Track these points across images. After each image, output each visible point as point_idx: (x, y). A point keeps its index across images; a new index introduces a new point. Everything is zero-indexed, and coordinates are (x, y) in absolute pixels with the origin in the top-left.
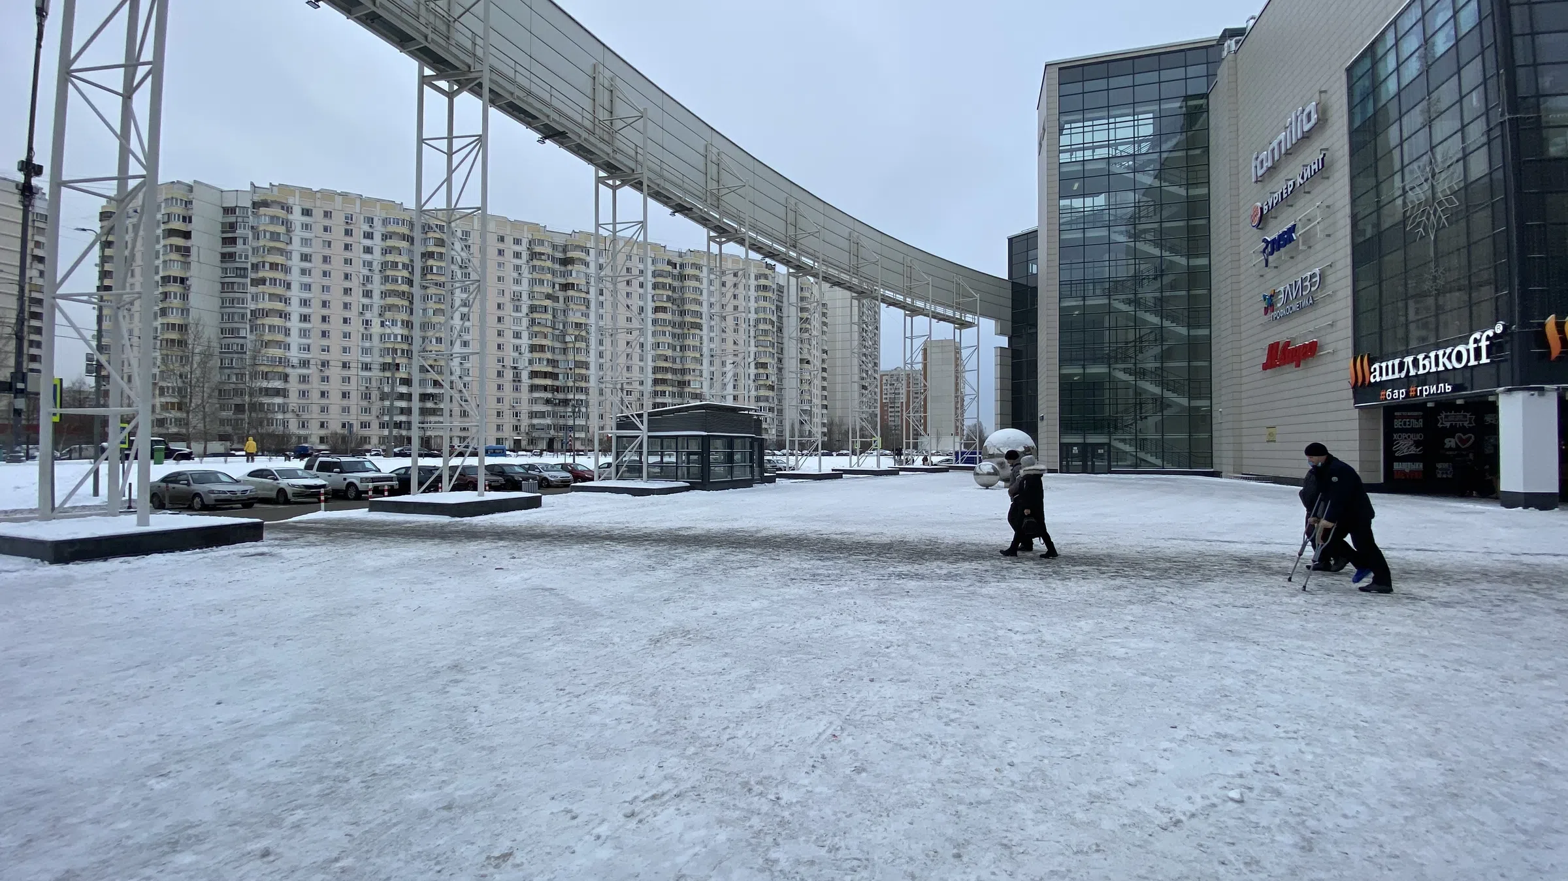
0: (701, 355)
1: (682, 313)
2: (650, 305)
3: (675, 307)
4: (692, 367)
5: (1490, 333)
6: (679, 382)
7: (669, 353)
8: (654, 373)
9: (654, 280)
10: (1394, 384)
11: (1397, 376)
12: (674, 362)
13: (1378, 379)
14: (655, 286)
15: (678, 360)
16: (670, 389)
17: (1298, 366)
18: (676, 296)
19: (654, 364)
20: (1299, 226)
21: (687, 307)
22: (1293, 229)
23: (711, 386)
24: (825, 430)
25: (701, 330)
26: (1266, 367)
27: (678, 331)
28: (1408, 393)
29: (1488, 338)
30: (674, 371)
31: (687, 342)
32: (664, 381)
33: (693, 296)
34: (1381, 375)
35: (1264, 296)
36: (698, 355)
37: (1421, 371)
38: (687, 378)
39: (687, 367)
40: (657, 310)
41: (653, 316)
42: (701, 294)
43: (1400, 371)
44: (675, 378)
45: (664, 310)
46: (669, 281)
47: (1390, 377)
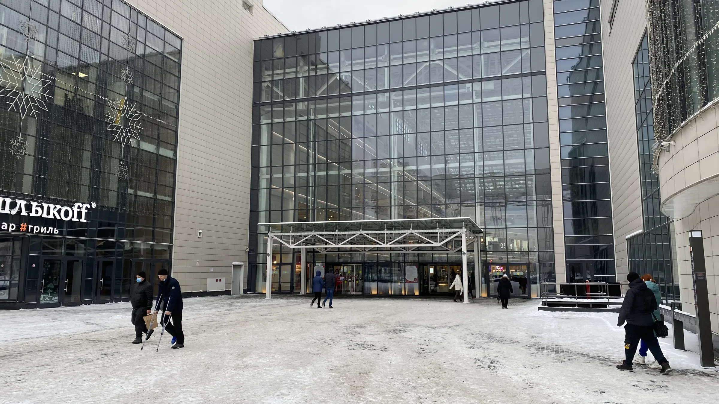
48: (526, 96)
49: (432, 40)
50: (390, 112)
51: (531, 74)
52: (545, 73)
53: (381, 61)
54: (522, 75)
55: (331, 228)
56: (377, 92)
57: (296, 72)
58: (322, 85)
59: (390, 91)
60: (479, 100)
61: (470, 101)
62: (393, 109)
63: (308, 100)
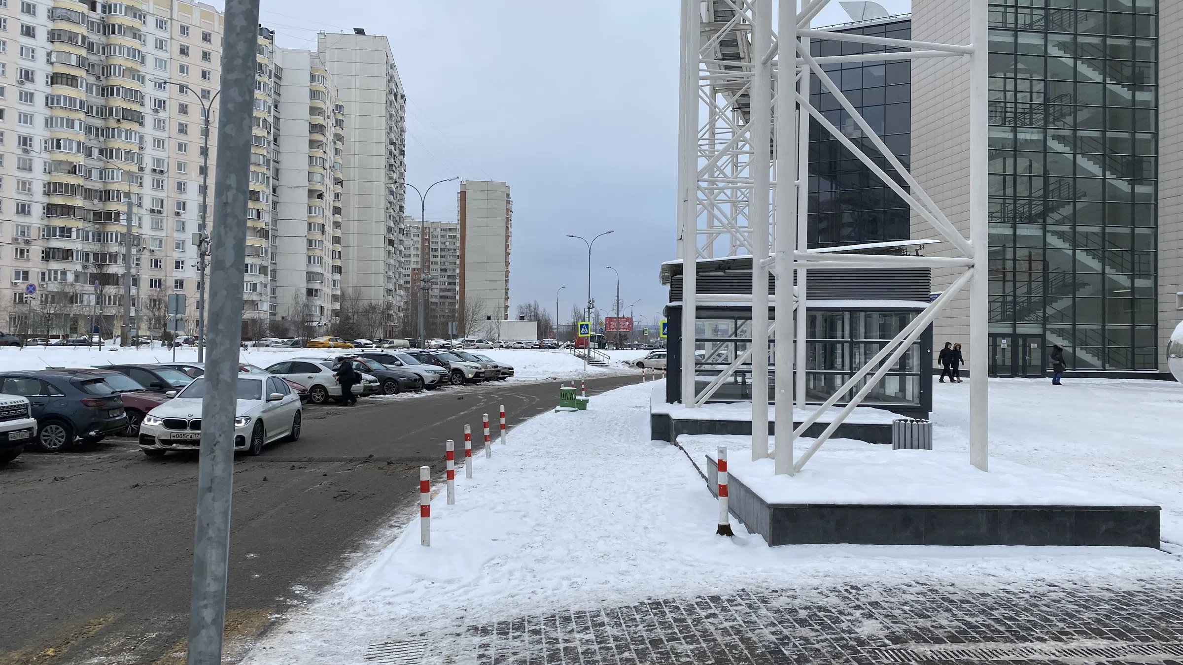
0: (141, 169)
1: (107, 91)
2: (41, 70)
3: (92, 79)
4: (124, 187)
6: (97, 215)
7: (79, 159)
8: (47, 194)
9: (51, 25)
12: (88, 176)
14: (54, 36)
15: (95, 174)
16: (80, 224)
18: (93, 58)
19: (47, 178)
21: (117, 81)
23: (157, 226)
24: (337, 306)
25: (141, 124)
27: (98, 123)
30: (88, 194)
31: (114, 144)
32: (67, 211)
33: (130, 64)
36: (135, 169)
38: (113, 207)
39: (113, 187)
40: (55, 79)
41: (49, 90)
42: (143, 61)
44: (88, 205)
45: (72, 81)
46: (82, 30)
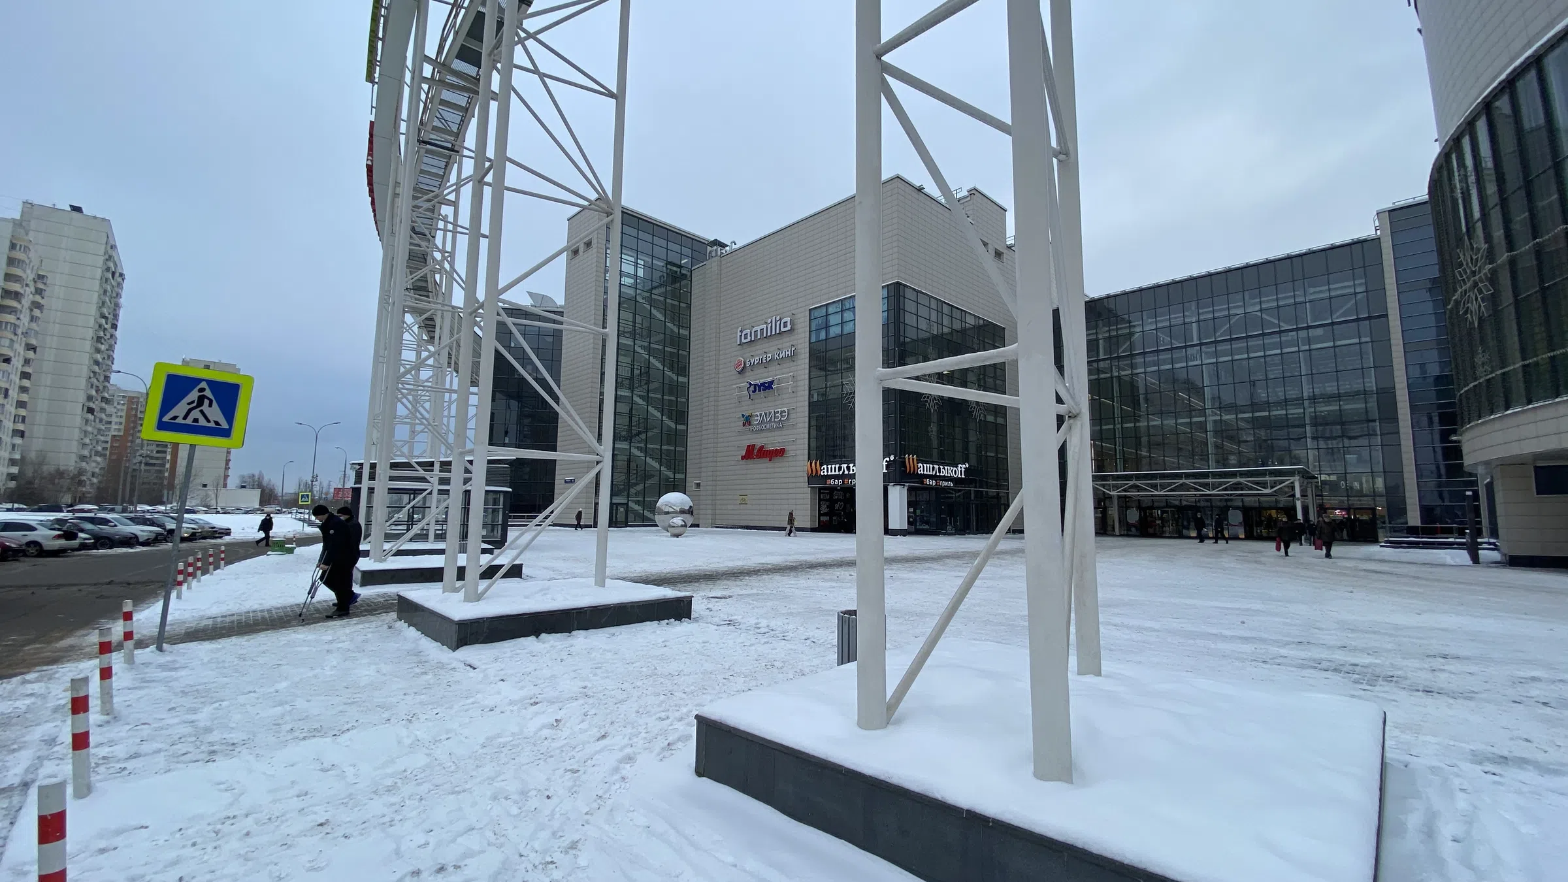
5: (888, 459)
10: (836, 477)
11: (837, 473)
13: (826, 473)
17: (770, 460)
20: (776, 382)
22: (771, 383)
24: (15, 470)
26: (743, 458)
28: (843, 482)
29: (886, 461)
34: (828, 471)
35: (743, 416)
37: (851, 472)
43: (839, 471)
47: (833, 473)
48: (1364, 340)
49: (1246, 293)
50: (1202, 365)
51: (1369, 318)
52: (1386, 316)
53: (1189, 316)
54: (1358, 320)
55: (1153, 477)
56: (1186, 347)
57: (1096, 333)
58: (1125, 343)
59: (1201, 344)
60: (1307, 347)
61: (1296, 349)
62: (1205, 362)
63: (1111, 359)
